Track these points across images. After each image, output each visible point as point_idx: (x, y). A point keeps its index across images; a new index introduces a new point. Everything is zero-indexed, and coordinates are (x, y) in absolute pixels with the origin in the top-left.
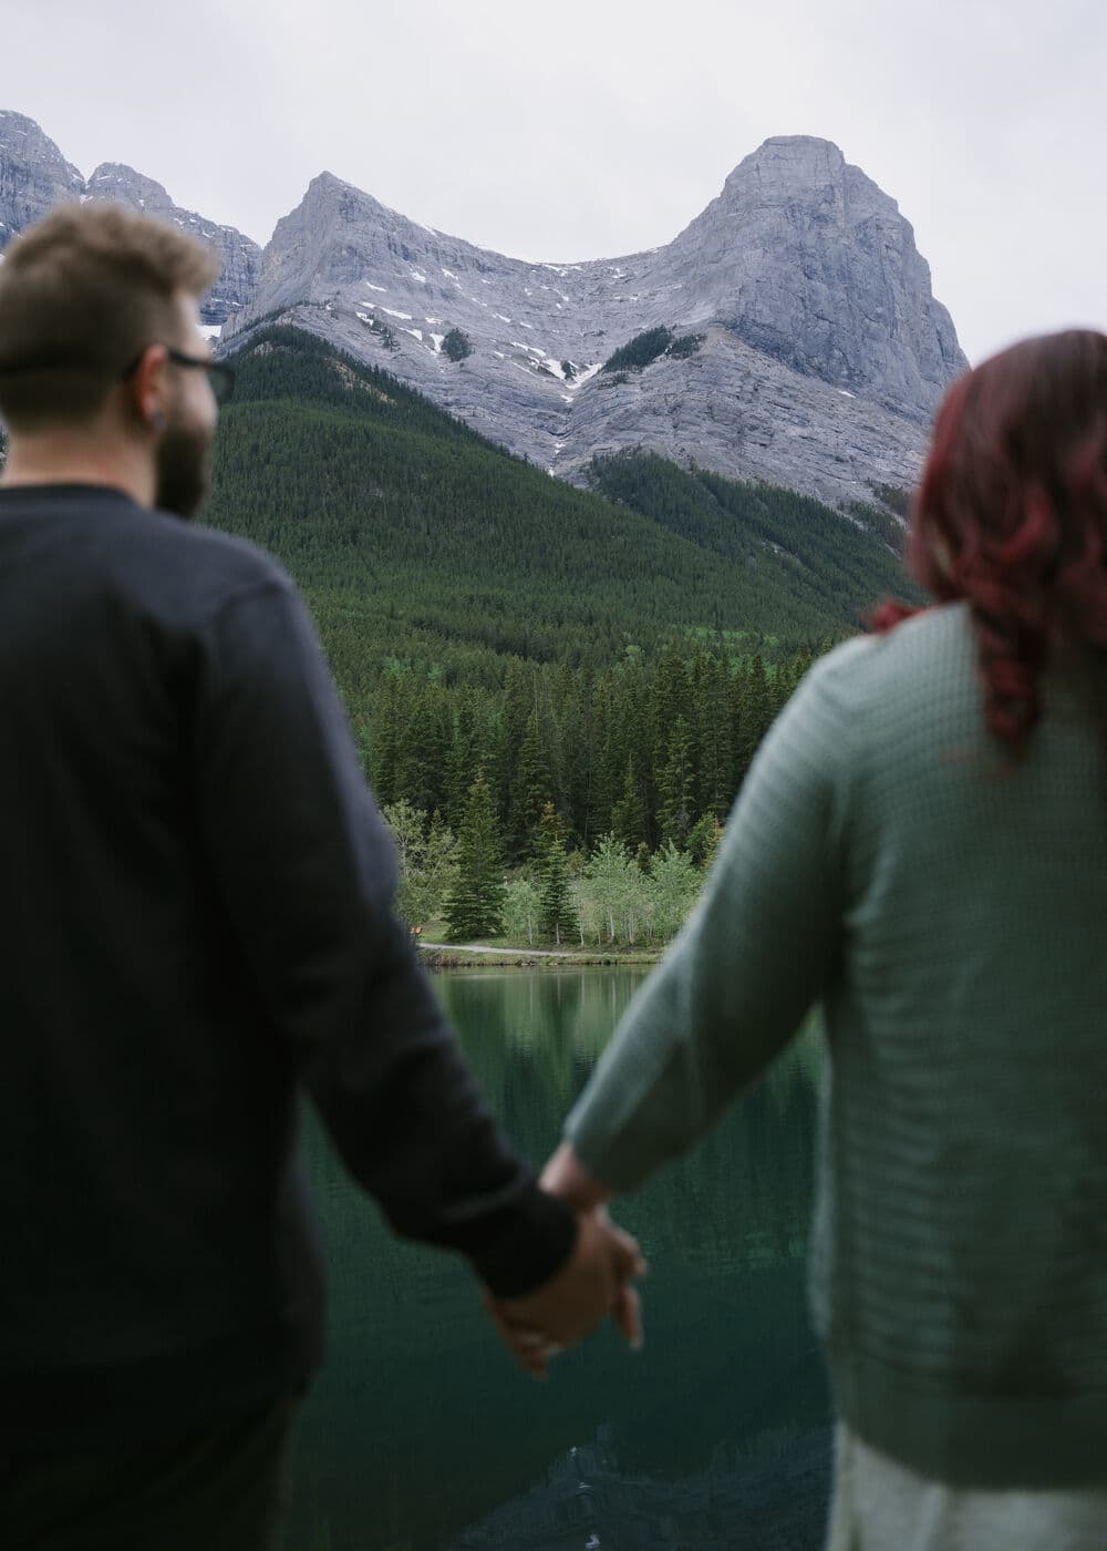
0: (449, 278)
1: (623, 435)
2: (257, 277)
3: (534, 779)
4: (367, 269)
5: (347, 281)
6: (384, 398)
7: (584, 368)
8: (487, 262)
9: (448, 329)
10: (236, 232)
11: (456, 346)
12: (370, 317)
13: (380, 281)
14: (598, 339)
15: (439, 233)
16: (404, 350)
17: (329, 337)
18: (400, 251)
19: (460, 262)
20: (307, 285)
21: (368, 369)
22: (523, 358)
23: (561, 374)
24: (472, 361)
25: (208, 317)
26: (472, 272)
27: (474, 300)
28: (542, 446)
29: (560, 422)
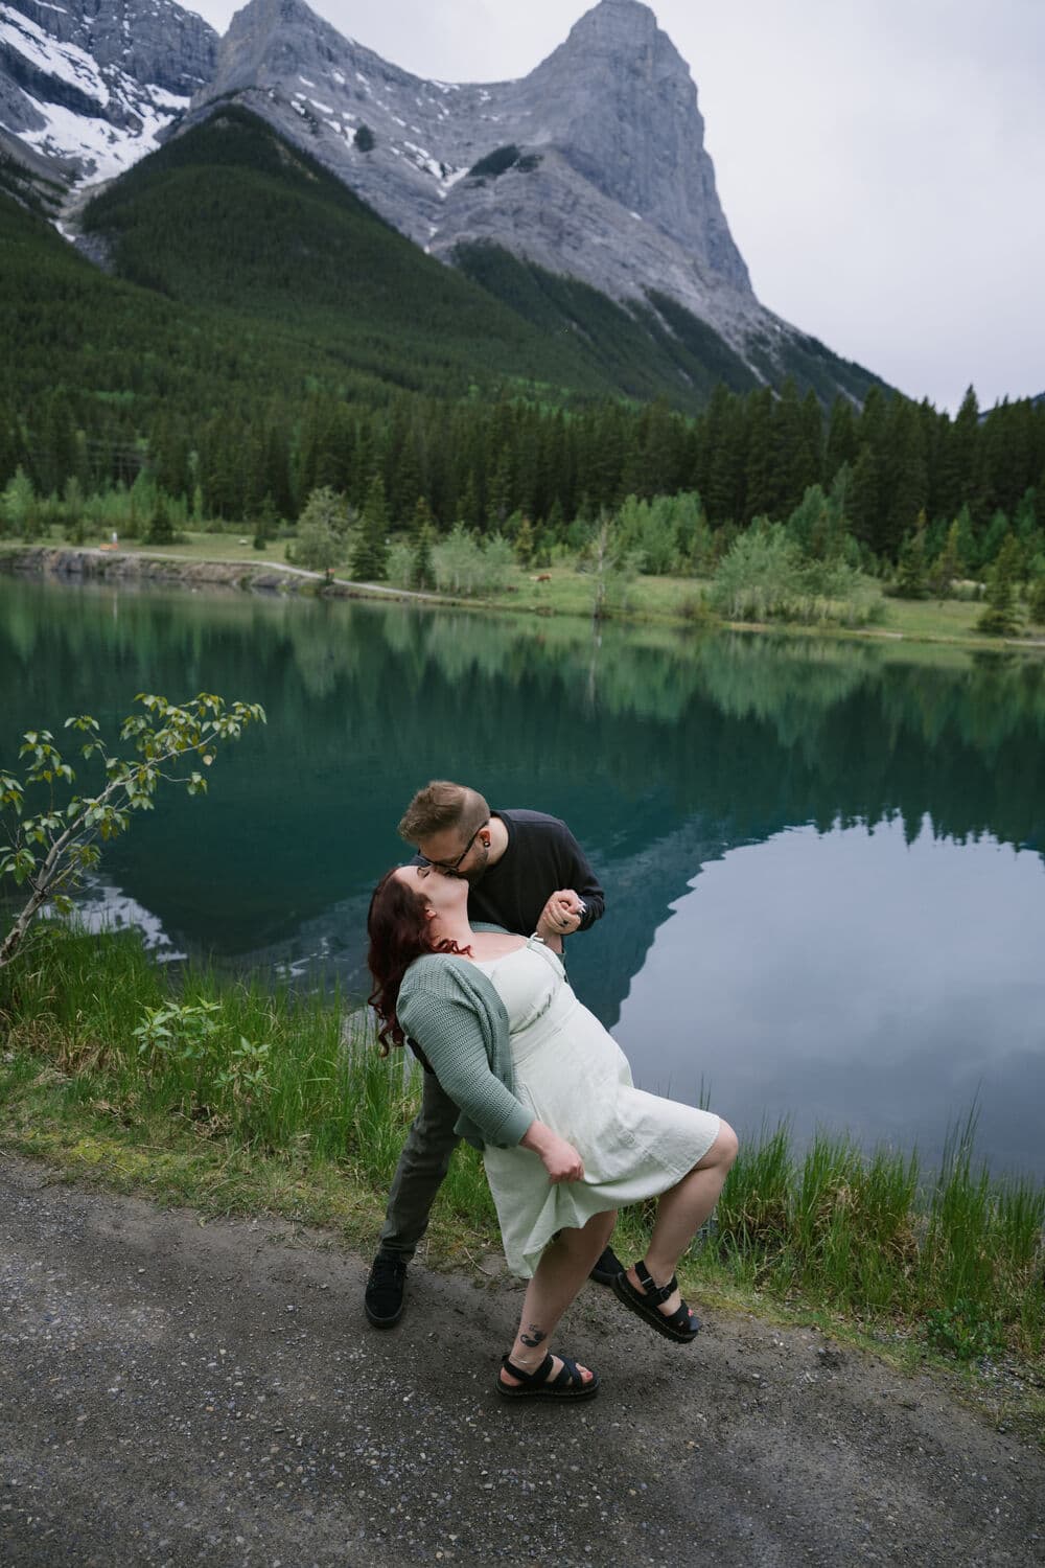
0: (362, 84)
1: (480, 227)
2: (218, 60)
3: (408, 476)
4: (300, 65)
5: (285, 73)
6: (310, 175)
7: (455, 171)
8: (391, 73)
9: (359, 125)
10: (201, 19)
11: (365, 140)
12: (302, 107)
13: (310, 77)
14: (467, 149)
15: (356, 43)
16: (326, 138)
17: (270, 119)
18: (326, 53)
19: (370, 70)
20: (254, 73)
21: (299, 150)
22: (412, 156)
23: (438, 173)
24: (376, 153)
25: (180, 89)
26: (380, 80)
27: (379, 103)
28: (422, 229)
29: (436, 211)
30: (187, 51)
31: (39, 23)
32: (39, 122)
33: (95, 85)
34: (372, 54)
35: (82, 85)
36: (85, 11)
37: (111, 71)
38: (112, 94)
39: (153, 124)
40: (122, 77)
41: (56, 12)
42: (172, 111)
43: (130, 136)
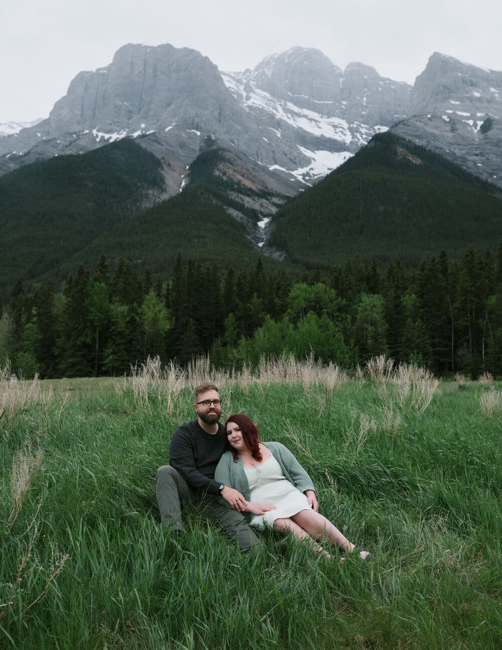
0: (492, 92)
4: (452, 94)
5: (442, 101)
6: (416, 161)
9: (486, 118)
11: (487, 126)
12: (449, 117)
13: (457, 99)
16: (460, 131)
18: (469, 83)
19: (500, 83)
20: (424, 107)
24: (492, 133)
30: (397, 103)
31: (319, 112)
33: (345, 135)
35: (338, 137)
36: (343, 99)
37: (355, 125)
38: (354, 136)
40: (361, 127)
41: (327, 104)
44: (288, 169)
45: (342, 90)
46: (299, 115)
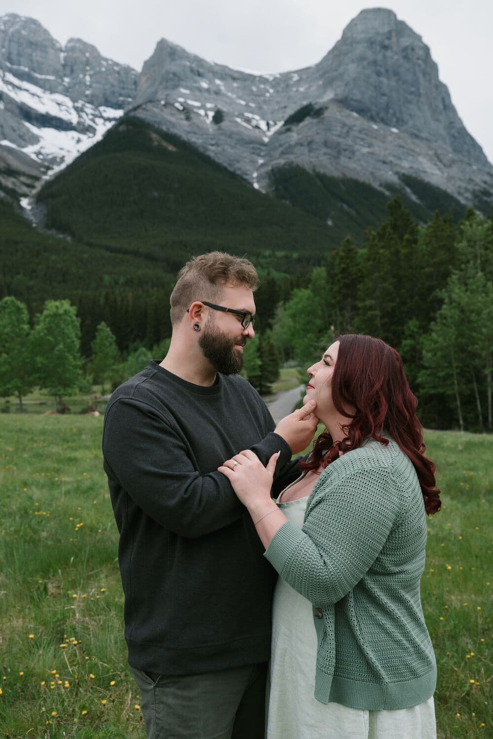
0: (218, 86)
2: (138, 87)
4: (181, 83)
5: (172, 89)
6: (170, 148)
7: (275, 124)
8: (236, 75)
9: (216, 109)
10: (129, 66)
11: (219, 117)
12: (181, 105)
13: (186, 88)
14: (283, 109)
15: (215, 64)
16: (195, 120)
18: (196, 73)
19: (223, 76)
20: (156, 92)
22: (248, 121)
23: (264, 128)
24: (225, 124)
25: (118, 106)
26: (230, 81)
27: (229, 94)
28: (253, 162)
29: (263, 151)
30: (122, 85)
31: (41, 87)
32: (35, 140)
33: (70, 114)
34: (225, 67)
35: (64, 116)
36: (65, 75)
37: (79, 104)
38: (80, 116)
39: (102, 129)
40: (86, 106)
41: (49, 80)
42: (115, 119)
43: (89, 137)
44: (19, 146)
45: (64, 66)
46: (20, 88)
